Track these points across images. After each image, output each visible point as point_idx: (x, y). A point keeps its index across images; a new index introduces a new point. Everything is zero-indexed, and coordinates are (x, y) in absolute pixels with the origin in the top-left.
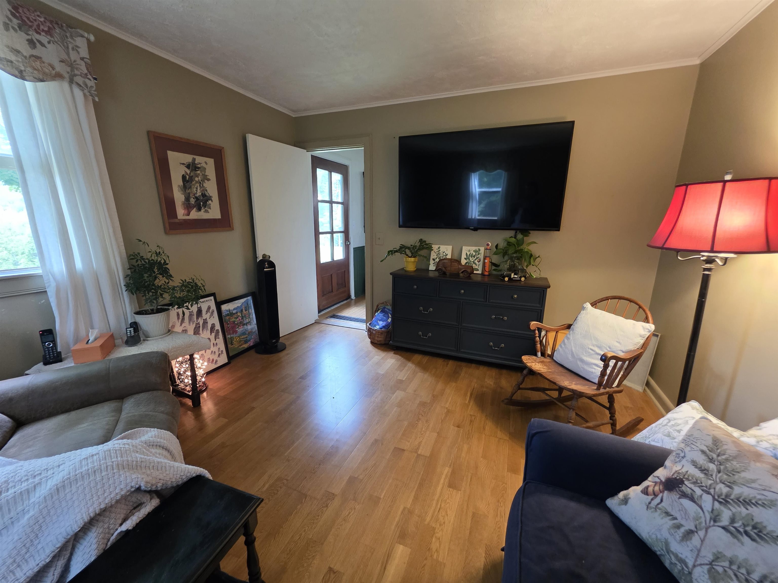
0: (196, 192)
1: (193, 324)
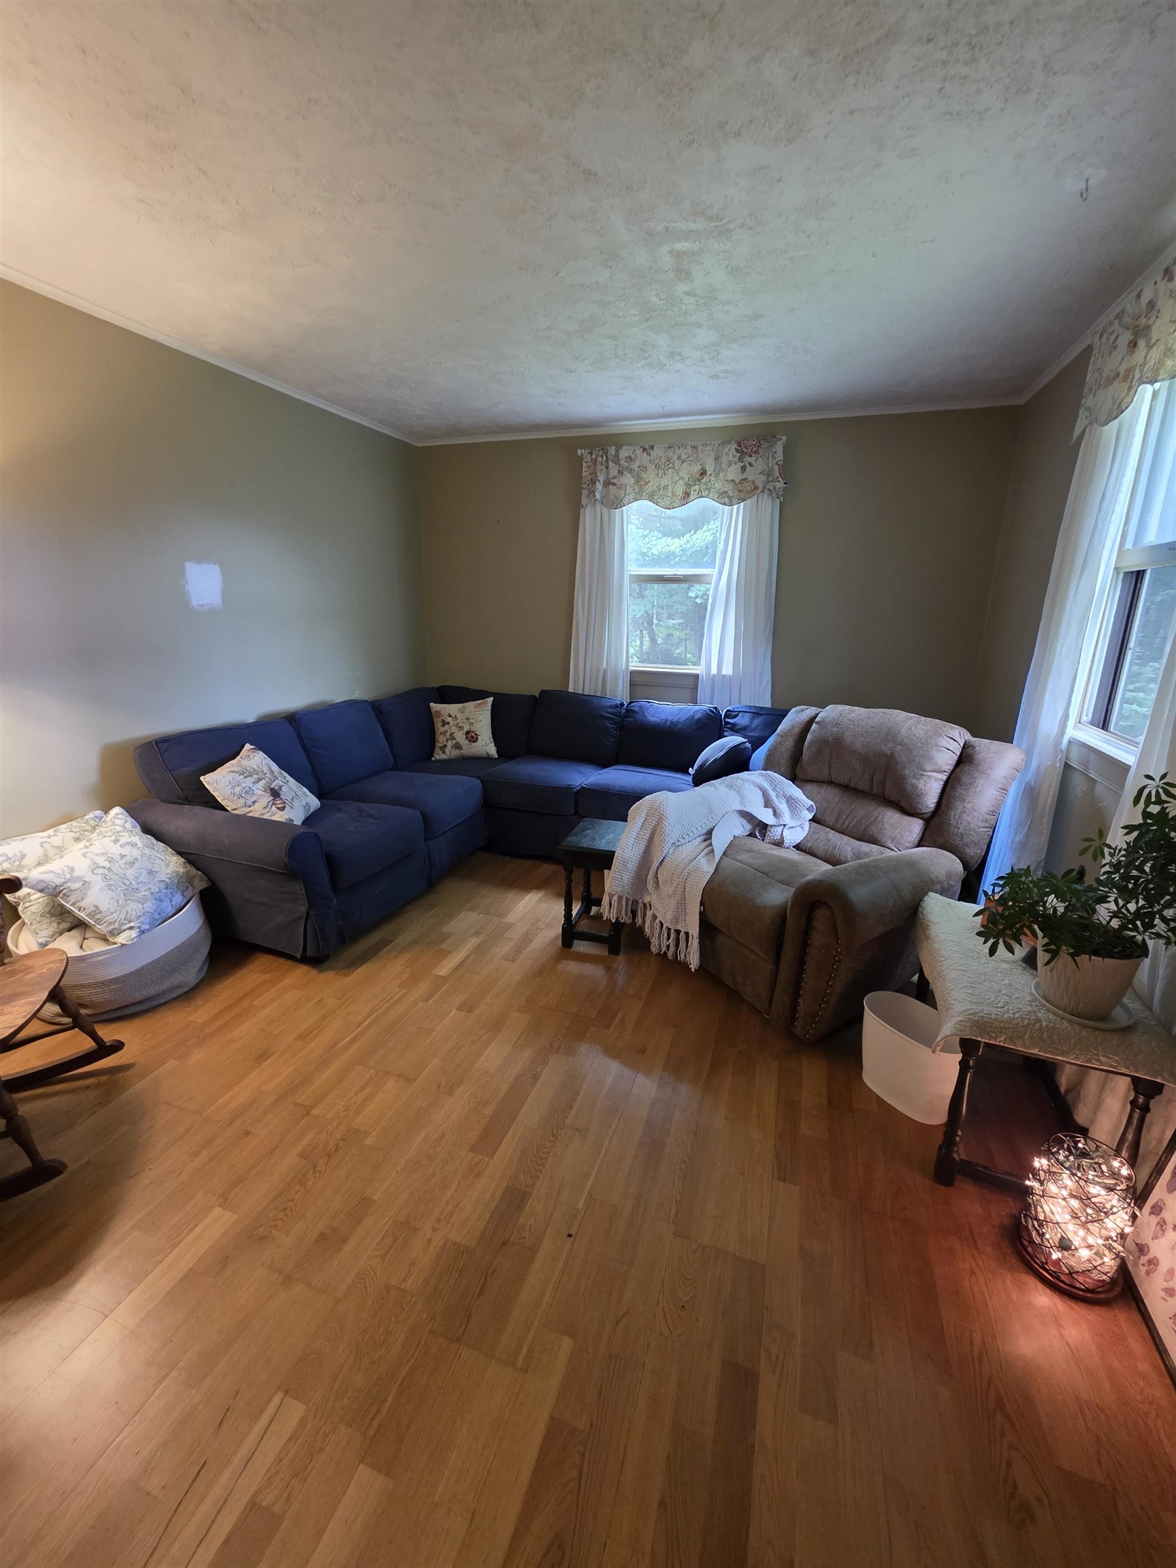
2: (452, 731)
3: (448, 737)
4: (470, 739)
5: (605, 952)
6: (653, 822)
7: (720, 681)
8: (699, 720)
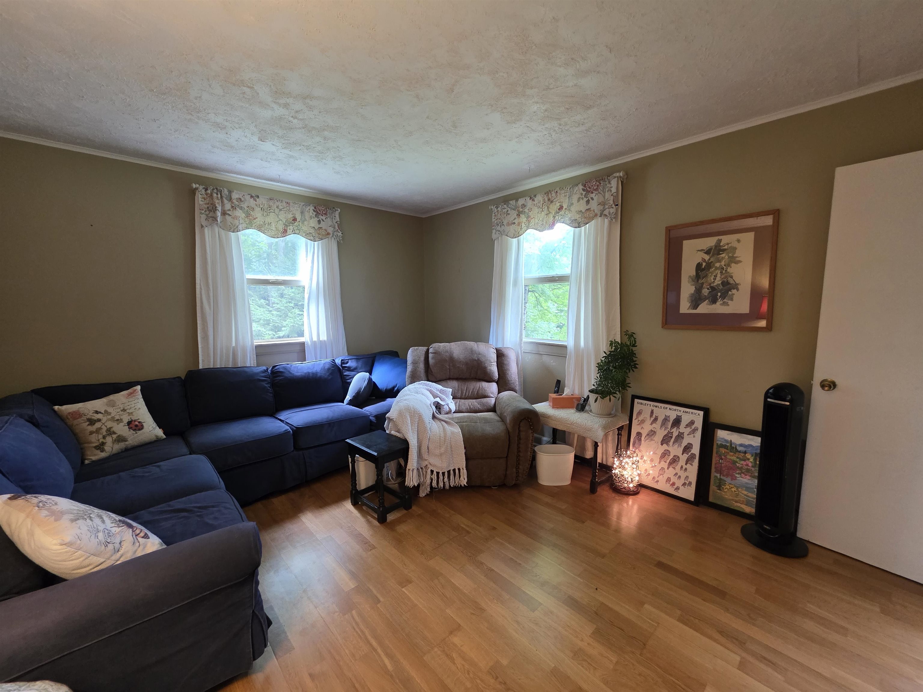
0: (713, 280)
1: (665, 430)
2: (108, 427)
3: (105, 433)
4: (134, 428)
5: (405, 512)
6: (417, 419)
7: (320, 345)
8: (329, 369)
